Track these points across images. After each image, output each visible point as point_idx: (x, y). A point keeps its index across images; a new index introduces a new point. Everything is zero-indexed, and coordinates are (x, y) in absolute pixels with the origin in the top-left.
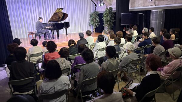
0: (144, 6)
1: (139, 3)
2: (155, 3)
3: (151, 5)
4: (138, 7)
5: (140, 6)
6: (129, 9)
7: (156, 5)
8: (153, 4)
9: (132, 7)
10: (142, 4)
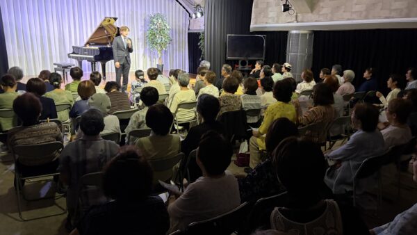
0: (277, 22)
1: (269, 16)
3: (290, 21)
6: (251, 26)
10: (274, 18)
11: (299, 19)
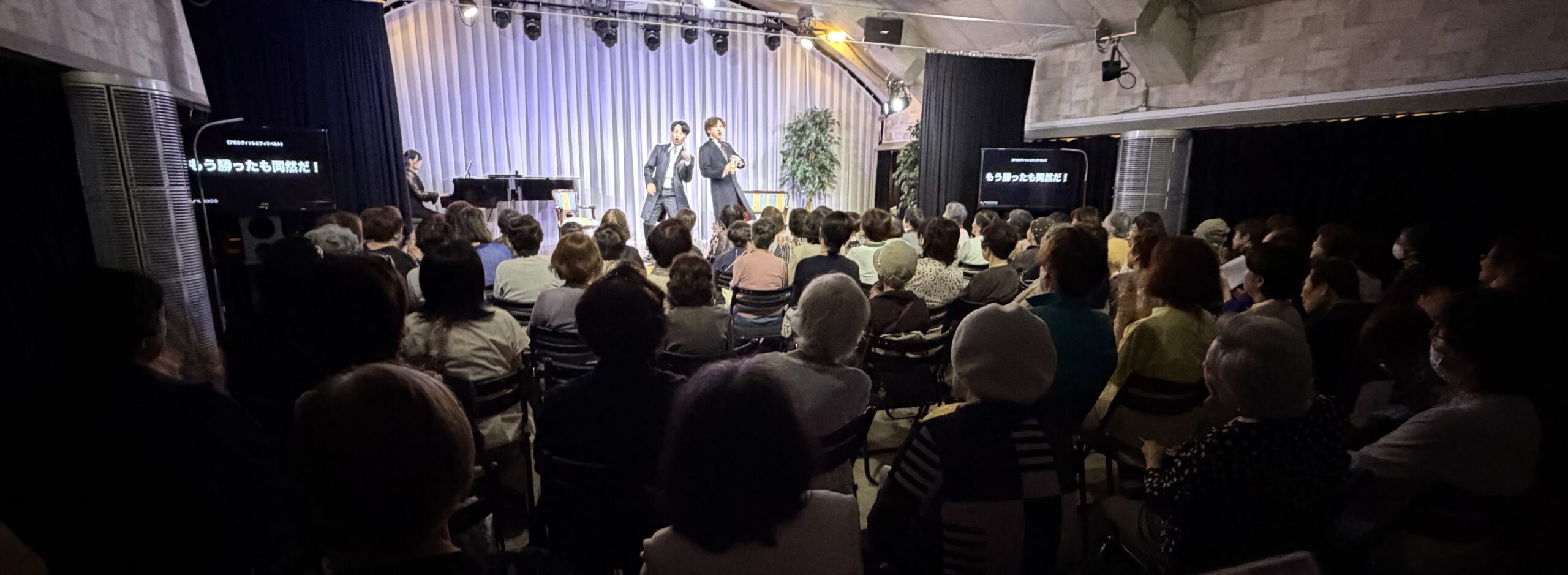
0: (1094, 114)
1: (1075, 98)
2: (1147, 94)
3: (1129, 107)
4: (1067, 117)
5: (1076, 110)
6: (1027, 128)
7: (1149, 108)
8: (1139, 101)
9: (1039, 119)
10: (1085, 102)
11: (1153, 101)
